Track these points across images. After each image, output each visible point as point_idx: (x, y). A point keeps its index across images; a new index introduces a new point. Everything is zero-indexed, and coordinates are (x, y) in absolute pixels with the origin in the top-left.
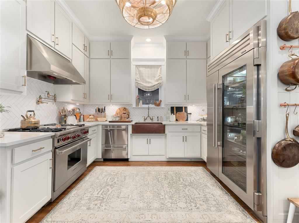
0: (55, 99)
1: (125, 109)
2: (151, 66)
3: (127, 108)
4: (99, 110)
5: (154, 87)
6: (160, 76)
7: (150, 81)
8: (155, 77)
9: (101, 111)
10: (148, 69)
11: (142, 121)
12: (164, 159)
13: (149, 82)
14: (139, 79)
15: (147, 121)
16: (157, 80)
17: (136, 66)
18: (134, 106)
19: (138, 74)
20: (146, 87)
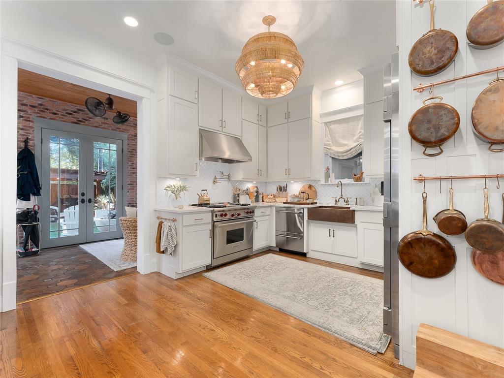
0: (229, 178)
1: (310, 187)
2: (348, 118)
3: (313, 185)
4: (280, 188)
5: (350, 152)
6: (360, 132)
7: (346, 142)
8: (354, 135)
9: (282, 189)
10: (344, 125)
11: (332, 204)
12: (356, 263)
13: (344, 144)
14: (330, 143)
15: (339, 205)
16: (356, 139)
17: (326, 123)
18: (323, 182)
19: (329, 135)
20: (338, 152)
